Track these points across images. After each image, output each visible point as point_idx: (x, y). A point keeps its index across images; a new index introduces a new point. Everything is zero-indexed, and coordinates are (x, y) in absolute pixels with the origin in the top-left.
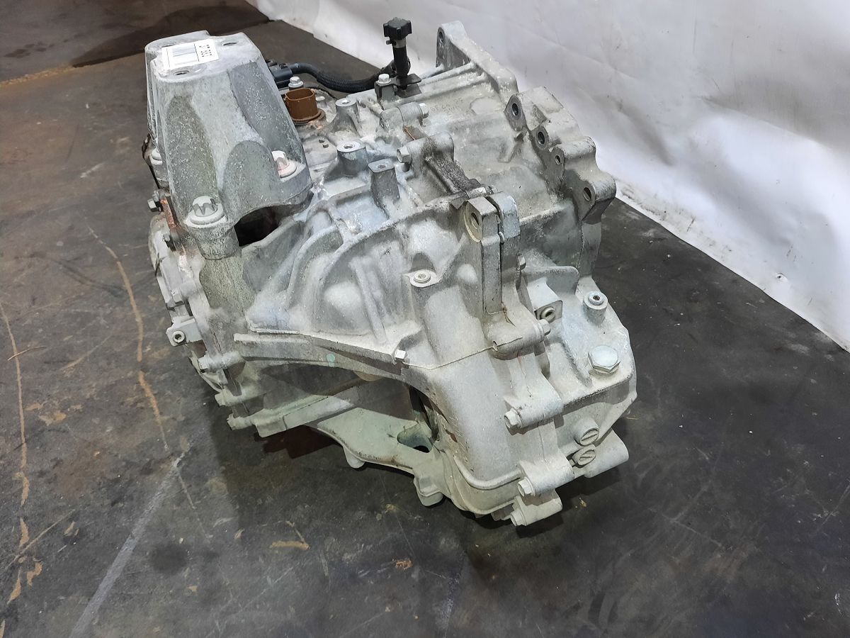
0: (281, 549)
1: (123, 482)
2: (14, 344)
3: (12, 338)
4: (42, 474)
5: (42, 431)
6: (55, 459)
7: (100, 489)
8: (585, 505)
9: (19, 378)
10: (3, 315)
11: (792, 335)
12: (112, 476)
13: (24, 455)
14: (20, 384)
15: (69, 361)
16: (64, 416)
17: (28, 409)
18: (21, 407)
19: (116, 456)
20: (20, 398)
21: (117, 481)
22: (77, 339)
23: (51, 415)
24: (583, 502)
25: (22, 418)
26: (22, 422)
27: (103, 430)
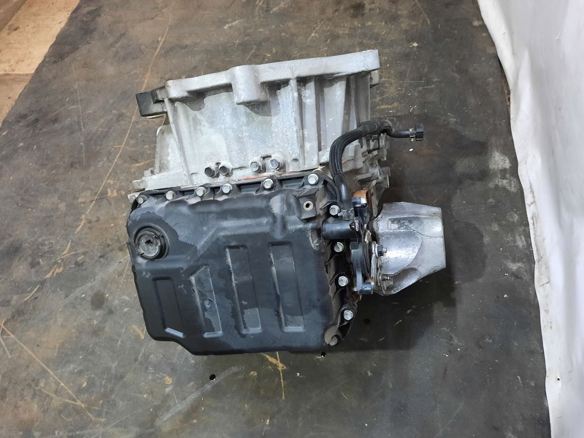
0: (134, 330)
1: (110, 248)
2: (126, 137)
3: (128, 132)
4: (90, 222)
5: (104, 198)
6: (98, 217)
7: (101, 245)
8: (267, 423)
9: (116, 160)
10: (134, 115)
11: (520, 427)
12: (109, 242)
13: (91, 207)
14: (114, 165)
15: (138, 162)
16: (115, 194)
17: (107, 181)
18: (106, 178)
19: (117, 232)
20: (109, 173)
21: (109, 246)
22: (149, 150)
23: (112, 191)
24: (268, 421)
25: (103, 185)
26: (101, 188)
27: (122, 214)
